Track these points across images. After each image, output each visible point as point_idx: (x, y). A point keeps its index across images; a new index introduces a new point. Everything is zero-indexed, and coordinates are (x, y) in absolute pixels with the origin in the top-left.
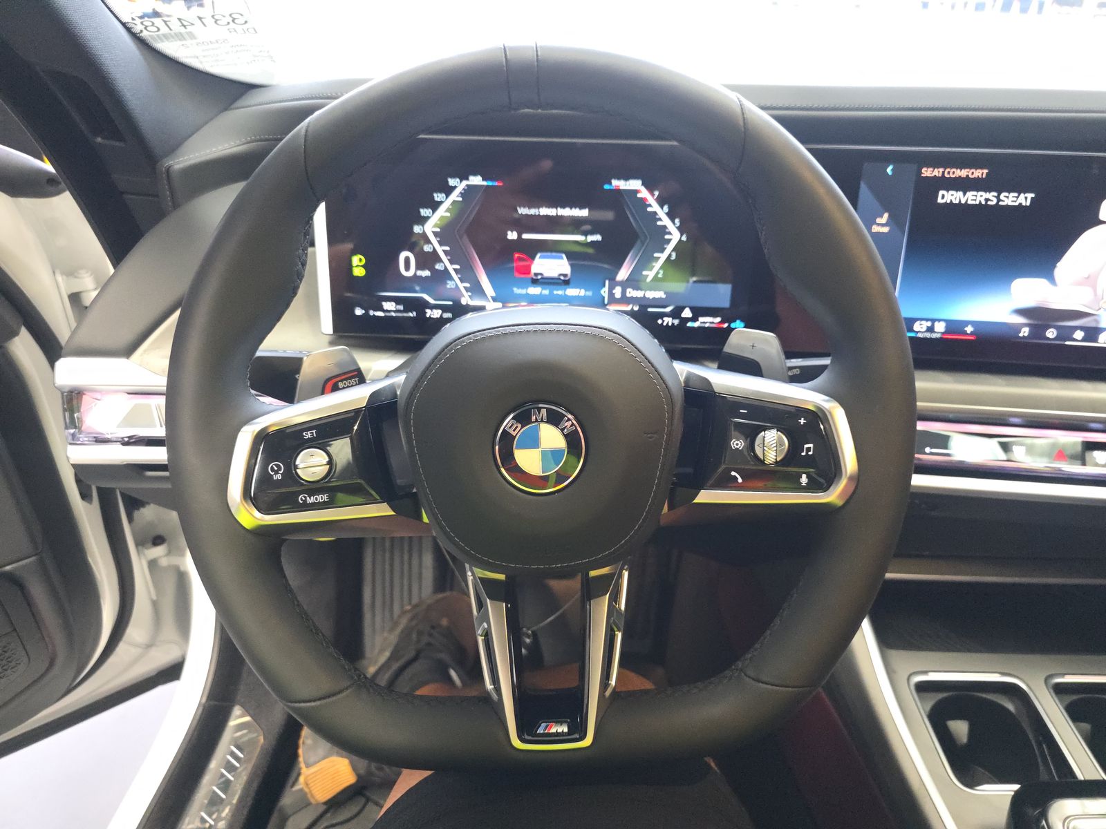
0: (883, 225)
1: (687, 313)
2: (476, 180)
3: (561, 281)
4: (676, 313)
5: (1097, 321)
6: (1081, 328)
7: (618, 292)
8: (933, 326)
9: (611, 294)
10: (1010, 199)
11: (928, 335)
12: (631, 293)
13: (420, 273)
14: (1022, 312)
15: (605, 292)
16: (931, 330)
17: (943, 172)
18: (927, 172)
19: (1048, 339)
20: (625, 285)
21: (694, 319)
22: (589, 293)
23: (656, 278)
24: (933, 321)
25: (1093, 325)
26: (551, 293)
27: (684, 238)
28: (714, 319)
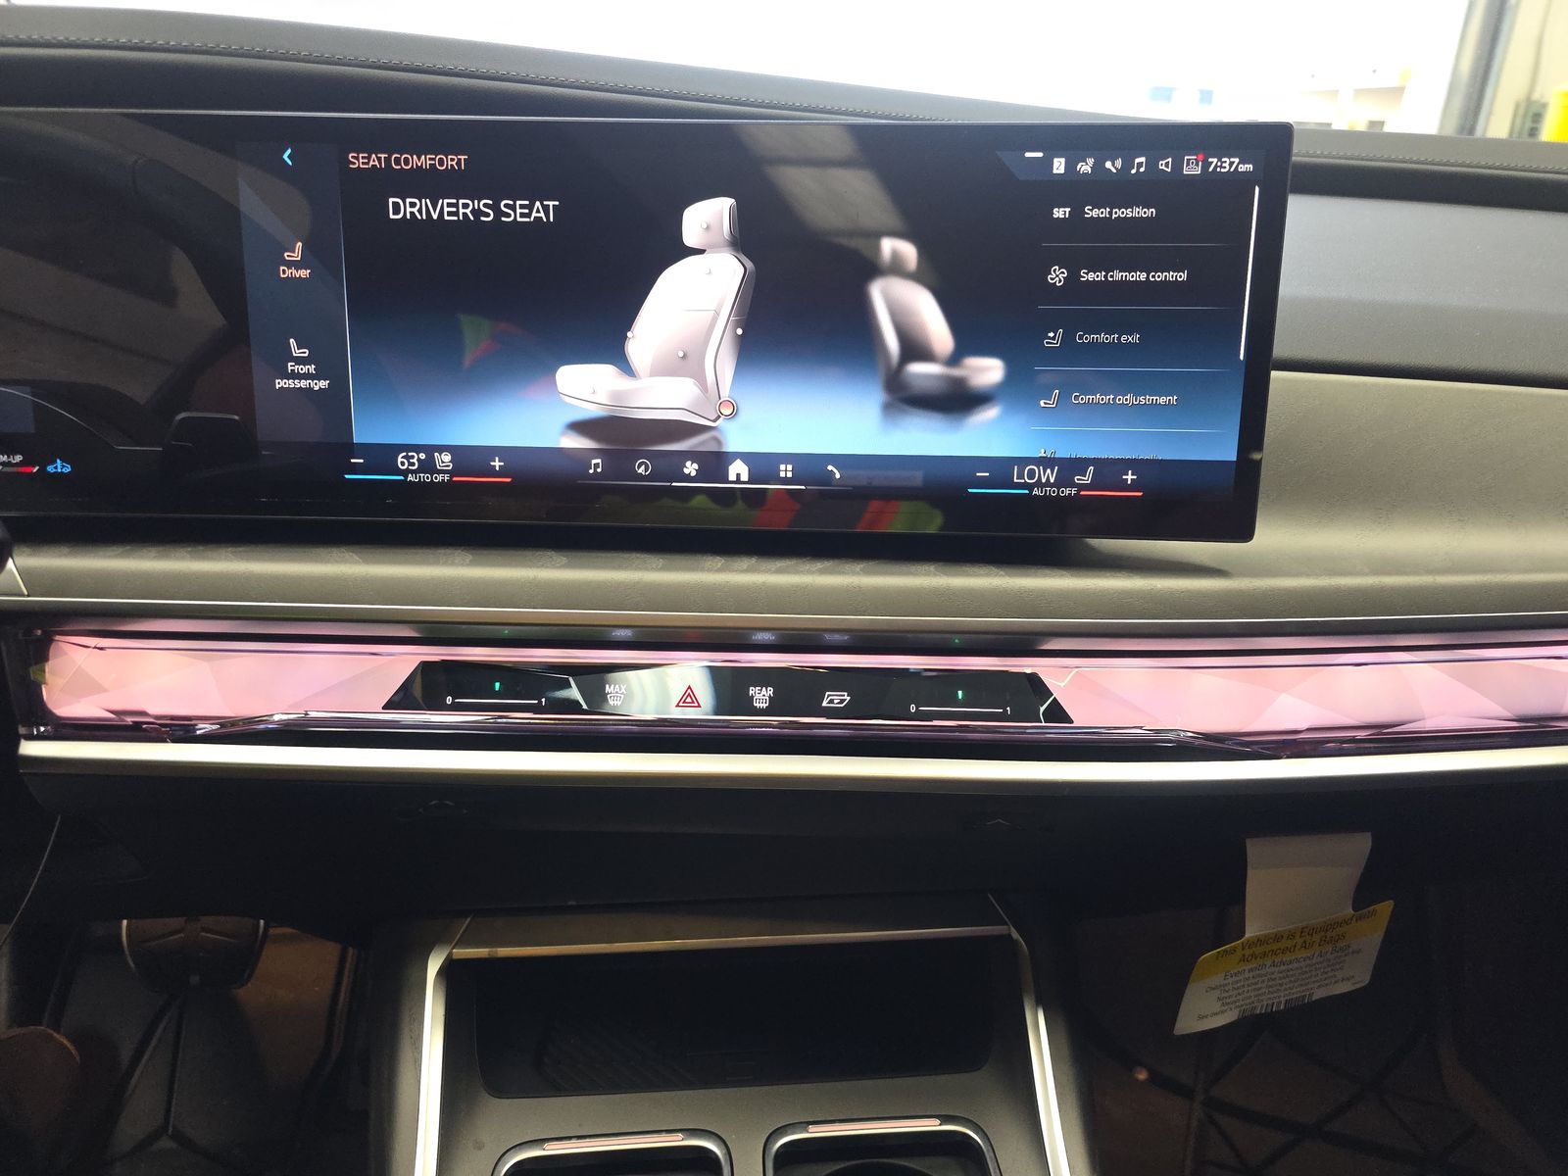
0: (297, 265)
5: (718, 442)
6: (692, 455)
8: (431, 459)
10: (517, 212)
11: (426, 477)
14: (580, 427)
16: (428, 466)
17: (388, 160)
18: (358, 161)
19: (641, 477)
24: (430, 450)
25: (712, 447)
28: (9, 457)
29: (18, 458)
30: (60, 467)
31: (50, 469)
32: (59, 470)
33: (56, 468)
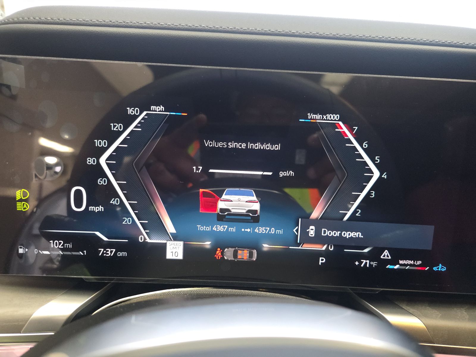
1: (386, 255)
2: (158, 110)
3: (250, 218)
4: (375, 255)
7: (312, 231)
9: (304, 232)
12: (327, 233)
13: (91, 208)
15: (297, 231)
20: (319, 223)
21: (394, 262)
22: (280, 232)
23: (353, 217)
26: (239, 230)
27: (384, 176)
28: (414, 262)
29: (419, 262)
30: (441, 268)
31: (435, 269)
32: (439, 270)
33: (438, 268)
